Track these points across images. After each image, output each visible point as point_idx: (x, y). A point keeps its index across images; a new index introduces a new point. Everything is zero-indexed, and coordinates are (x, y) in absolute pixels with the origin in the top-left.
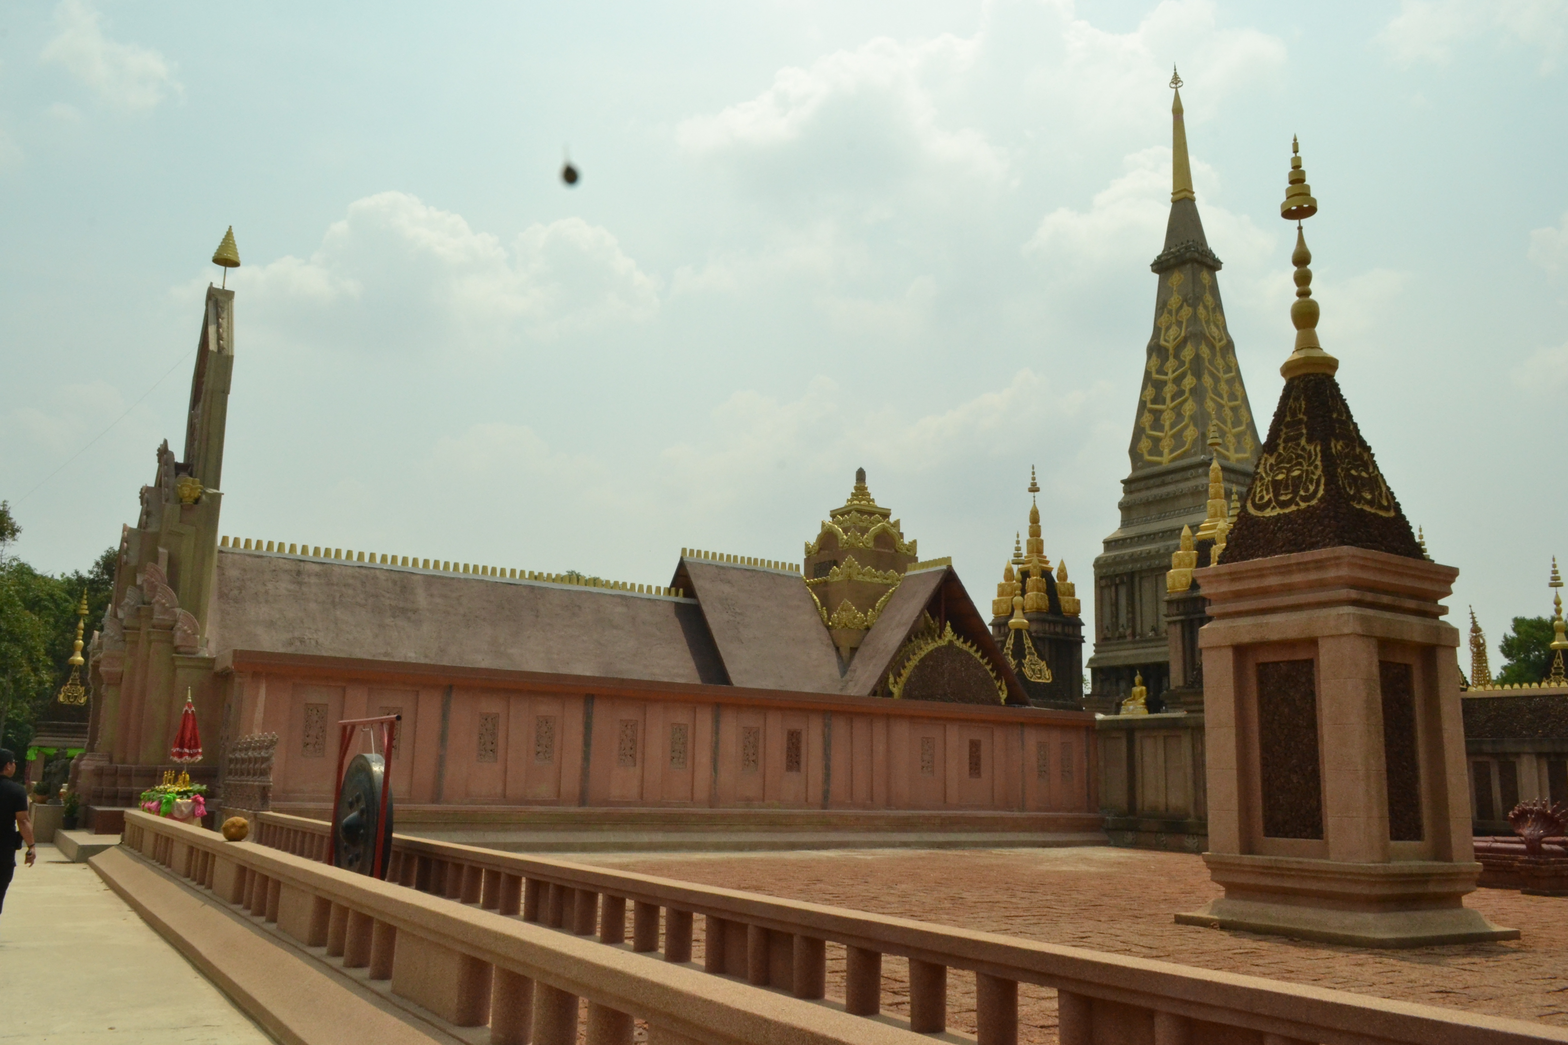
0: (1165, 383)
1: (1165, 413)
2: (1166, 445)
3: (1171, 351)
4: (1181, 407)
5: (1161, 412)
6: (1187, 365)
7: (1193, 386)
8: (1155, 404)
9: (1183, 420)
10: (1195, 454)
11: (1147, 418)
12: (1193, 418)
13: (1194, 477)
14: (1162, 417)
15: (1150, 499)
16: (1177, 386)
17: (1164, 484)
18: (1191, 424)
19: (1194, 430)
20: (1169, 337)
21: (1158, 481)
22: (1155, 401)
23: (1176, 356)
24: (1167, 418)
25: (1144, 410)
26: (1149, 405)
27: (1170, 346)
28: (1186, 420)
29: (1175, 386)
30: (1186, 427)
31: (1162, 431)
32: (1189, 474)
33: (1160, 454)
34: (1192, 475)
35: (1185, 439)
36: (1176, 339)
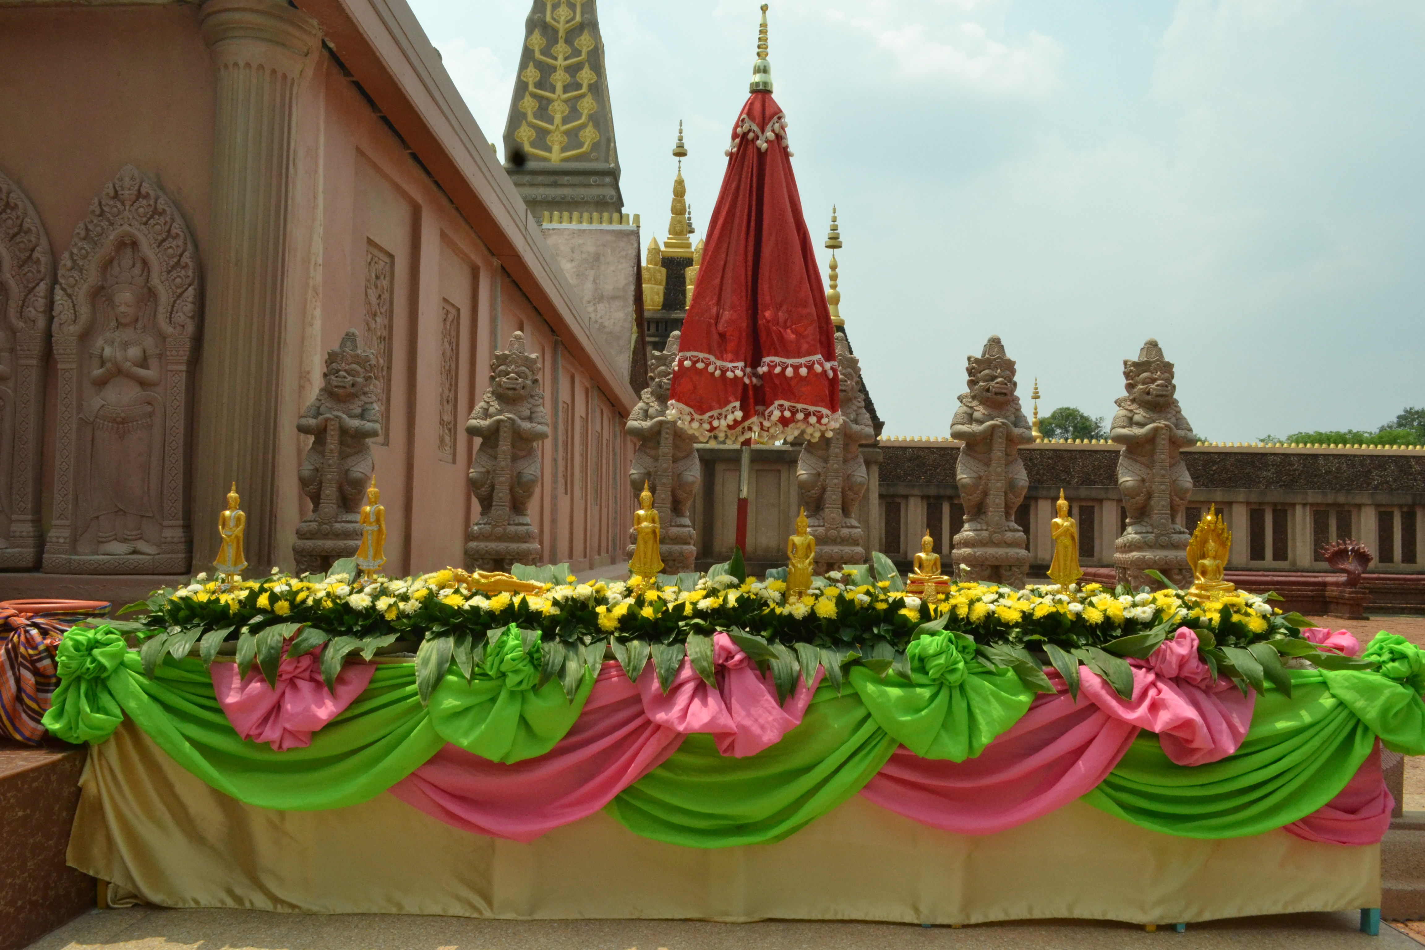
0: (554, 69)
1: (556, 104)
2: (556, 141)
3: (561, 33)
4: (577, 102)
5: (549, 101)
6: (584, 56)
7: (592, 82)
8: (541, 89)
9: (580, 118)
10: (596, 160)
11: (529, 104)
12: (592, 117)
13: (598, 186)
14: (550, 107)
15: (539, 198)
16: (571, 76)
17: (555, 185)
18: (591, 124)
19: (594, 133)
20: (559, 16)
21: (551, 179)
22: (539, 85)
23: (568, 41)
24: (558, 110)
25: (524, 93)
26: (531, 88)
27: (562, 28)
28: (583, 119)
29: (568, 76)
30: (583, 126)
31: (552, 124)
32: (592, 180)
33: (549, 149)
34: (595, 182)
35: (582, 140)
36: (568, 22)
